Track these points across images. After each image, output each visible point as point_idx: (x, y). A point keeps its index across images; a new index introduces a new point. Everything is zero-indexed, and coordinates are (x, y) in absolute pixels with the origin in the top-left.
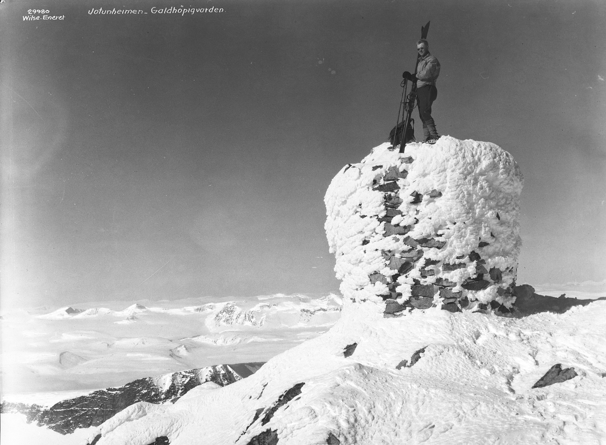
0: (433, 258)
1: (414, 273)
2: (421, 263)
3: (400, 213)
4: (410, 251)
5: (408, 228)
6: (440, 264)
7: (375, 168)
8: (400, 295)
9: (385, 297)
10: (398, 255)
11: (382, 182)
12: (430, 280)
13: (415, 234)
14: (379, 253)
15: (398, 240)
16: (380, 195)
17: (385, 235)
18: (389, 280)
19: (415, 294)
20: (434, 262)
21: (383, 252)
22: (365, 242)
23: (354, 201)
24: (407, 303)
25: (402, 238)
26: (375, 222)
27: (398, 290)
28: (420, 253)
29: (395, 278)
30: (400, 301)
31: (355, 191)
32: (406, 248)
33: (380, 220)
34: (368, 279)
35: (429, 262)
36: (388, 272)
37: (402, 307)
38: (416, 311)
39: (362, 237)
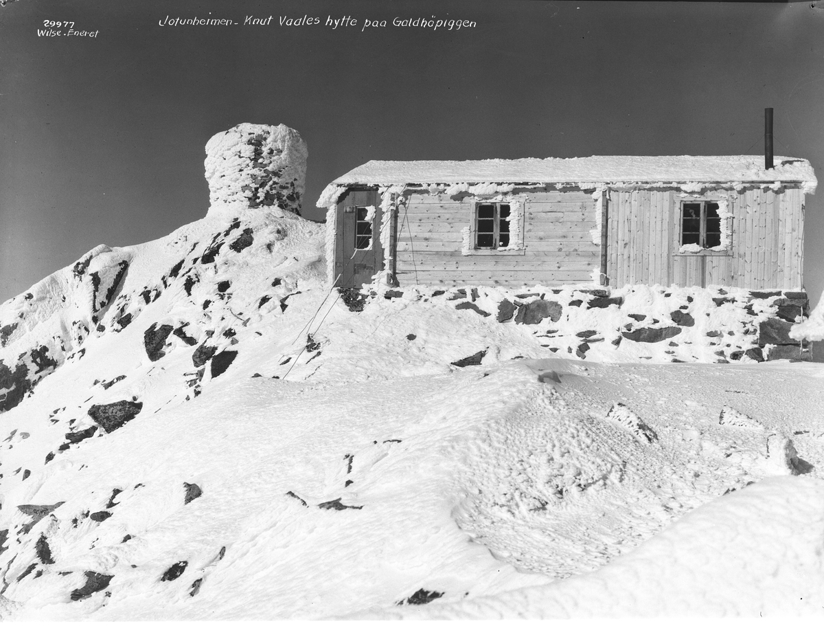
0: (277, 181)
1: (267, 188)
2: (271, 183)
3: (262, 157)
4: (266, 177)
5: (266, 165)
6: (279, 185)
7: (250, 134)
8: (259, 198)
9: (250, 199)
10: (259, 178)
11: (253, 141)
12: (274, 192)
13: (270, 168)
14: (250, 176)
15: (261, 170)
16: (252, 148)
17: (254, 168)
18: (253, 190)
19: (266, 198)
20: (277, 183)
21: (251, 175)
22: (241, 170)
23: (237, 148)
24: (262, 202)
25: (263, 170)
26: (248, 161)
27: (258, 195)
28: (271, 179)
29: (257, 189)
30: (258, 201)
31: (238, 144)
32: (265, 175)
33: (251, 160)
34: (241, 189)
35: (275, 183)
36: (253, 186)
37: (259, 204)
38: (265, 206)
39: (240, 167)
